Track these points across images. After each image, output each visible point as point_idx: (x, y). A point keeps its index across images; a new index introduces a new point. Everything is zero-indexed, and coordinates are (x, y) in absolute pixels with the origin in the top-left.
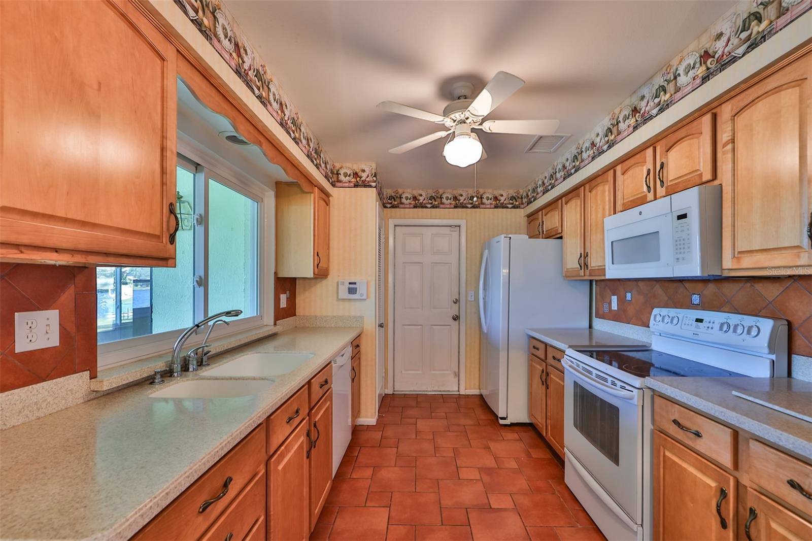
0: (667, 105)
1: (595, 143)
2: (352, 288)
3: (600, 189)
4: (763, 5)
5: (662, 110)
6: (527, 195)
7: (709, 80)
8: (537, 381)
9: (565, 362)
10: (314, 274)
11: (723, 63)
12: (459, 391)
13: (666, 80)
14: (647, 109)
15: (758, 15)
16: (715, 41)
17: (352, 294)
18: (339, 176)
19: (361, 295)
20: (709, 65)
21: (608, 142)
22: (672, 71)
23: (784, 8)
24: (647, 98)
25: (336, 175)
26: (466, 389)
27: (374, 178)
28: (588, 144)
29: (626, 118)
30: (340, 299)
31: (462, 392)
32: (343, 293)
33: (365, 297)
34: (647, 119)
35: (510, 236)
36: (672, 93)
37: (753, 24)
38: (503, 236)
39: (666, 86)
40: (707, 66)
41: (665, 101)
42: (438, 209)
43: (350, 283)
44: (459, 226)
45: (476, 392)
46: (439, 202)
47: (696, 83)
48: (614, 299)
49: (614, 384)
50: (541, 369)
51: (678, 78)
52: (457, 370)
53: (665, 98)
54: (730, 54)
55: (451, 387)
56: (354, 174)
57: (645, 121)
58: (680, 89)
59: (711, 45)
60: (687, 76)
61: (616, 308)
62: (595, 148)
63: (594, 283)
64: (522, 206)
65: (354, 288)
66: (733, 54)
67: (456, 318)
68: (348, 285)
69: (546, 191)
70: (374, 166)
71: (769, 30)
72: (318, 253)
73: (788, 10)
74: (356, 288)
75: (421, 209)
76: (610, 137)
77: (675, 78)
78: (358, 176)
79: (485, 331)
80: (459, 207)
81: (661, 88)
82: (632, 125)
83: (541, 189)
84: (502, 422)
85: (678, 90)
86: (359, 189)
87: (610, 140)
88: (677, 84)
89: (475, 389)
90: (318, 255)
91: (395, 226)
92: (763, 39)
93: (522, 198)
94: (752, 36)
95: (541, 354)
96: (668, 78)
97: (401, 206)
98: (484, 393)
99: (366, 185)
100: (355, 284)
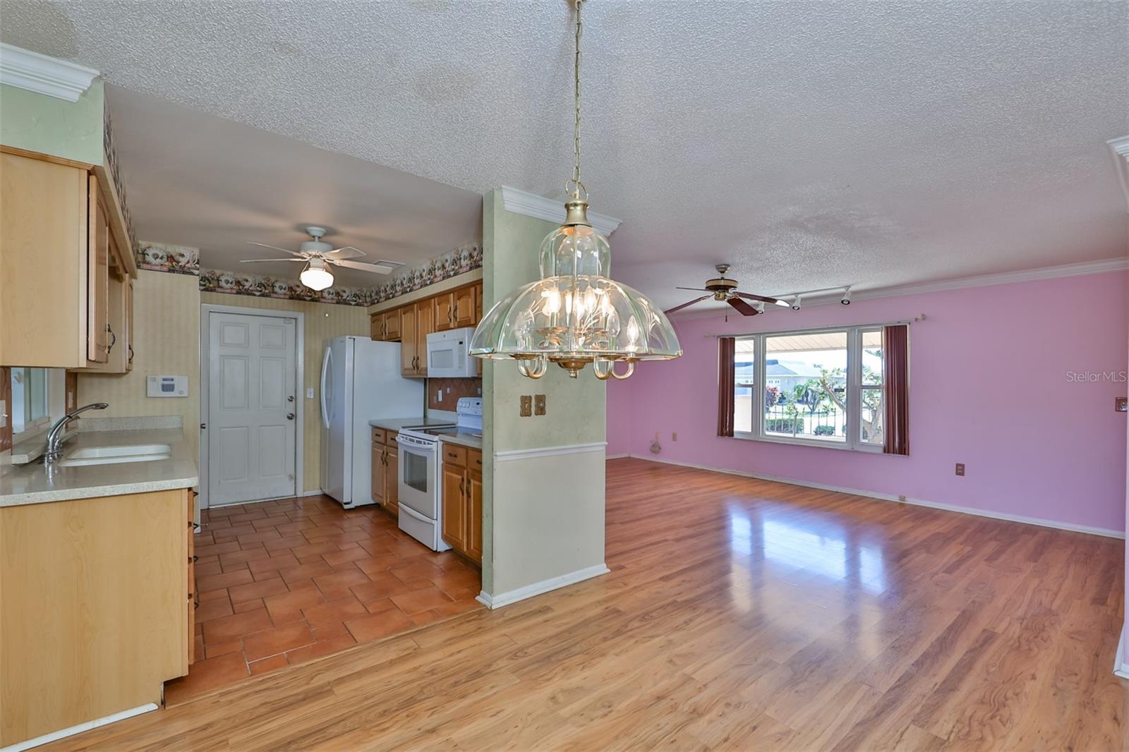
1: (422, 275)
2: (167, 385)
3: (426, 310)
6: (370, 296)
8: (379, 461)
9: (399, 439)
10: (126, 369)
12: (295, 494)
13: (456, 257)
17: (167, 391)
18: (147, 256)
19: (181, 392)
22: (459, 253)
25: (141, 255)
26: (304, 491)
27: (197, 265)
28: (418, 274)
30: (150, 397)
31: (300, 495)
32: (154, 389)
33: (185, 394)
34: (448, 275)
35: (354, 337)
36: (459, 267)
38: (347, 337)
39: (457, 260)
42: (268, 299)
43: (164, 380)
44: (296, 319)
45: (318, 492)
46: (271, 291)
48: (440, 392)
50: (382, 451)
51: (461, 260)
52: (293, 473)
53: (456, 267)
55: (286, 491)
56: (168, 257)
58: (462, 267)
60: (464, 261)
61: (441, 400)
62: (422, 279)
63: (428, 380)
64: (365, 304)
65: (170, 385)
67: (291, 417)
68: (161, 382)
70: (197, 252)
72: (130, 346)
74: (173, 385)
75: (246, 296)
78: (175, 261)
79: (328, 427)
80: (297, 299)
81: (454, 260)
83: (384, 294)
84: (346, 507)
86: (175, 275)
87: (430, 278)
88: (461, 263)
89: (314, 489)
90: (130, 348)
91: (210, 312)
93: (365, 296)
95: (381, 439)
97: (219, 290)
98: (327, 492)
99: (184, 271)
100: (172, 380)
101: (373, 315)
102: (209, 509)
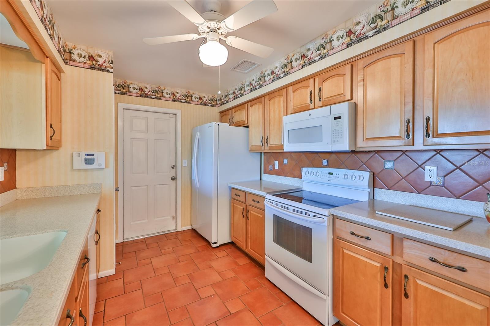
0: (325, 56)
1: (274, 72)
2: (89, 159)
3: (277, 99)
4: (384, 12)
5: (321, 58)
6: (221, 99)
7: (352, 46)
8: (238, 216)
9: (267, 203)
10: (47, 145)
11: (360, 38)
12: (176, 229)
13: (324, 42)
14: (311, 57)
15: (381, 17)
16: (356, 25)
17: (89, 164)
18: (73, 55)
19: (100, 165)
20: (352, 38)
21: (284, 72)
22: (328, 37)
23: (396, 15)
24: (312, 50)
25: (68, 53)
26: (182, 227)
27: (111, 65)
28: (269, 72)
29: (297, 60)
30: (76, 170)
31: (179, 229)
32: (79, 163)
33: (103, 166)
34: (311, 62)
35: (218, 123)
36: (329, 49)
37: (378, 20)
38: (214, 123)
39: (324, 45)
40: (350, 38)
41: (323, 53)
42: (160, 100)
43: (88, 155)
44: (176, 114)
45: (189, 227)
46: (161, 95)
47: (344, 46)
48: (276, 163)
49: (307, 214)
50: (242, 208)
51: (332, 42)
52: (174, 215)
53: (323, 52)
54: (364, 34)
55: (171, 227)
56: (89, 56)
57: (311, 63)
58: (334, 48)
59: (353, 27)
60: (338, 42)
61: (277, 168)
62: (274, 75)
63: (263, 154)
64: (217, 106)
65: (91, 159)
66: (366, 34)
67: (174, 179)
68: (84, 157)
69: (236, 97)
70: (111, 54)
71: (387, 25)
72: (51, 124)
73: (398, 17)
74: (94, 160)
75: (146, 99)
76: (286, 70)
77: (331, 41)
78: (94, 60)
79: (198, 187)
80: (176, 101)
81: (321, 46)
82: (302, 64)
83: (233, 96)
84: (214, 246)
85: (332, 48)
86: (95, 72)
87: (285, 71)
88: (332, 45)
89: (187, 225)
90: (51, 127)
91: (124, 109)
92: (384, 29)
93: (217, 101)
94: (377, 27)
95: (242, 198)
96: (326, 41)
97: (129, 94)
98: (195, 227)
99: (102, 69)
100: (93, 155)
101: (221, 113)
102: (123, 242)
